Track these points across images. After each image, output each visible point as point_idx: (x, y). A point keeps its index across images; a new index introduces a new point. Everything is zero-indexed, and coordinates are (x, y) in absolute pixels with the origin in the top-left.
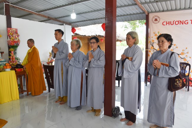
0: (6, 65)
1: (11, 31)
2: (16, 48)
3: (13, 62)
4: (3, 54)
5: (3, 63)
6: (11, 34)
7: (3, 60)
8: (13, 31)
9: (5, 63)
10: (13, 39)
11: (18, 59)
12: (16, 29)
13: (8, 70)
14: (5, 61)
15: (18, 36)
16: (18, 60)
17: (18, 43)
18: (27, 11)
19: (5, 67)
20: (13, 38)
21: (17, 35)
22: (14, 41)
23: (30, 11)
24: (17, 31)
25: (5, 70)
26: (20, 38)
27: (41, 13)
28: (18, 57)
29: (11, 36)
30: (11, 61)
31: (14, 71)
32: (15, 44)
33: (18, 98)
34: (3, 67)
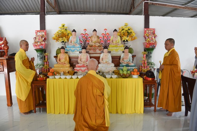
0: (134, 70)
1: (147, 31)
2: (151, 51)
3: (145, 67)
4: (135, 58)
5: (132, 67)
6: (147, 35)
7: (132, 64)
8: (150, 31)
9: (133, 68)
10: (149, 41)
11: (153, 64)
12: (153, 29)
13: (135, 76)
14: (135, 66)
15: (155, 37)
16: (153, 66)
17: (155, 45)
18: (169, 6)
19: (132, 73)
20: (148, 39)
21: (153, 36)
22: (150, 43)
23: (173, 5)
24: (155, 31)
25: (132, 76)
26: (157, 39)
27: (188, 5)
28: (152, 61)
29: (147, 37)
30: (143, 66)
31: (142, 79)
32: (150, 46)
33: (142, 112)
34: (131, 72)
